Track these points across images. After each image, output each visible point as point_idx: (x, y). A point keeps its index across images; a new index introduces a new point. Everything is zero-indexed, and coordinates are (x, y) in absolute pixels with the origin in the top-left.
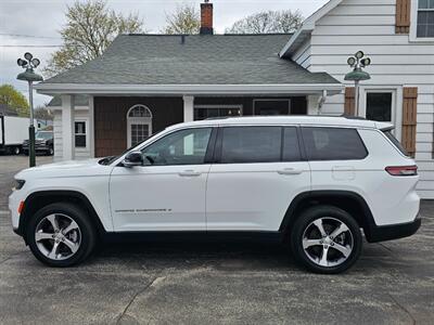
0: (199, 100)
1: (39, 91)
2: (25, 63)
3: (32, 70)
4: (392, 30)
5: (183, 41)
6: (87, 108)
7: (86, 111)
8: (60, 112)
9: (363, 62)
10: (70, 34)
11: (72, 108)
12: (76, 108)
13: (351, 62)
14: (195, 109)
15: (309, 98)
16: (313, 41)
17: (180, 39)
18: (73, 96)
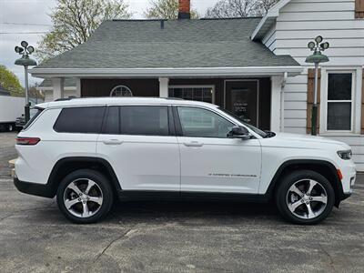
0: (173, 81)
1: (33, 75)
2: (21, 50)
3: (27, 56)
4: (352, 15)
5: (162, 25)
6: (74, 88)
7: (74, 91)
8: (51, 92)
9: (322, 45)
10: (59, 16)
11: (62, 88)
12: (65, 88)
13: (311, 46)
14: (169, 90)
15: (273, 79)
16: (278, 26)
17: (160, 24)
18: (63, 78)
